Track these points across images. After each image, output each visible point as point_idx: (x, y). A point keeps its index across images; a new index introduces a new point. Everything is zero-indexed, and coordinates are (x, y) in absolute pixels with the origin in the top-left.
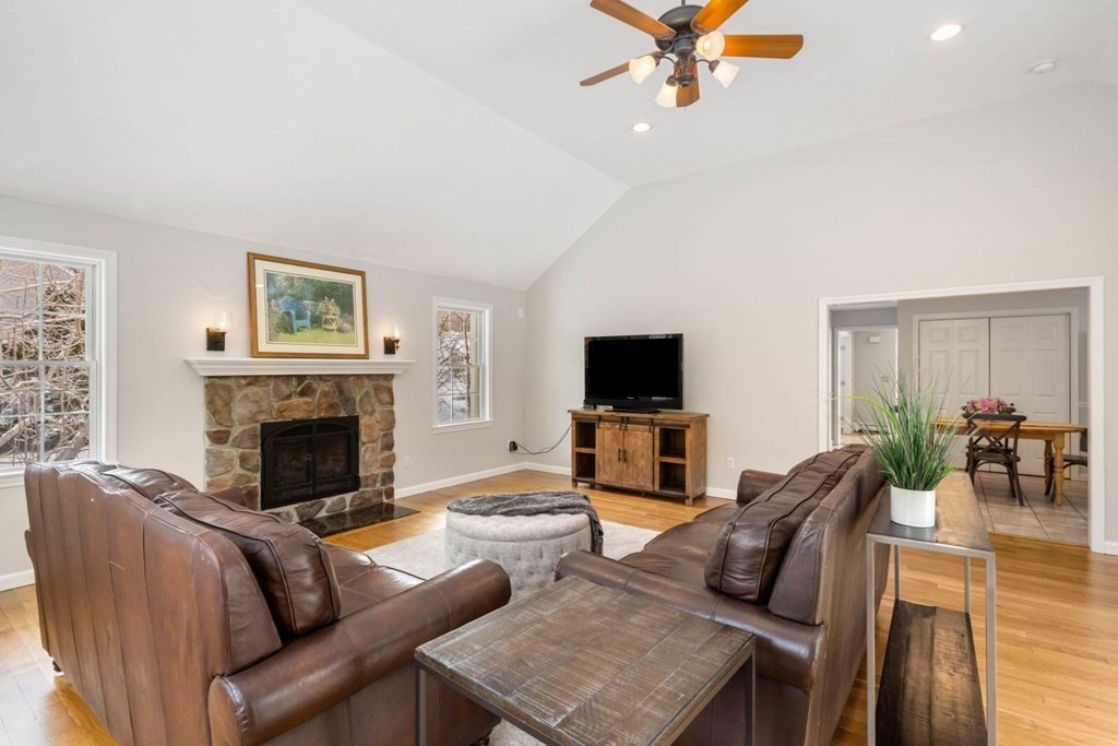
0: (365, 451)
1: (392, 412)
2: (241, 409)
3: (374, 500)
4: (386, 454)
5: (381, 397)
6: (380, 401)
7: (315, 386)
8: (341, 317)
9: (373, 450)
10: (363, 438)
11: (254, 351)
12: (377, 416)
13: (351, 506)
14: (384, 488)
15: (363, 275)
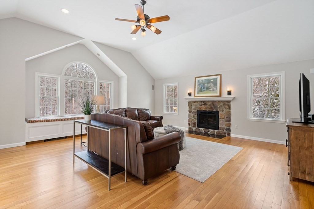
0: (221, 120)
1: (230, 112)
2: (193, 107)
3: (223, 134)
4: (227, 123)
5: (226, 107)
6: (225, 108)
7: (207, 103)
8: (214, 87)
9: (223, 121)
10: (220, 117)
11: (195, 96)
12: (224, 112)
13: (216, 133)
14: (227, 132)
15: (221, 75)
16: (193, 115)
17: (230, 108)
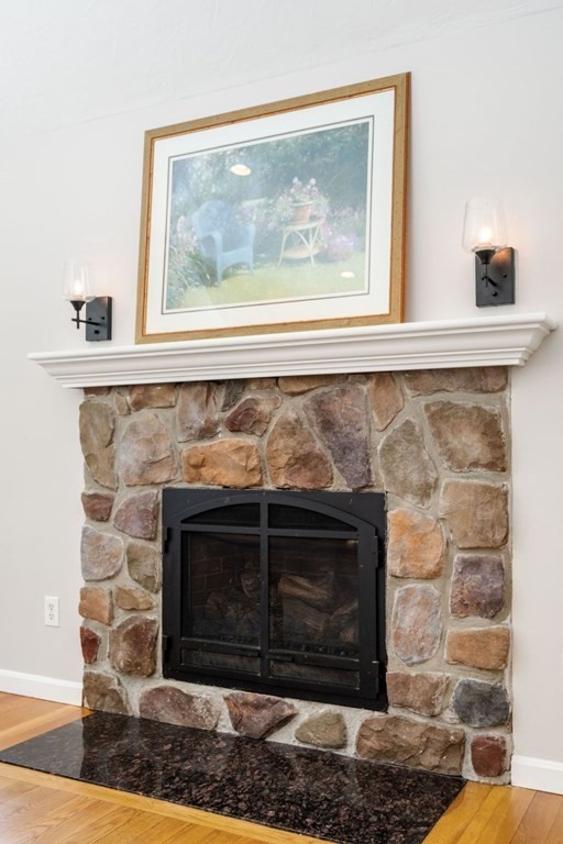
0: (404, 600)
1: (502, 497)
2: (128, 455)
3: (429, 761)
4: (476, 624)
5: (455, 443)
6: (450, 455)
7: (265, 407)
8: (330, 219)
9: (426, 603)
10: (393, 565)
11: (142, 336)
12: (441, 502)
13: (359, 747)
14: (472, 734)
15: (403, 87)
16: (122, 542)
17: (498, 458)
